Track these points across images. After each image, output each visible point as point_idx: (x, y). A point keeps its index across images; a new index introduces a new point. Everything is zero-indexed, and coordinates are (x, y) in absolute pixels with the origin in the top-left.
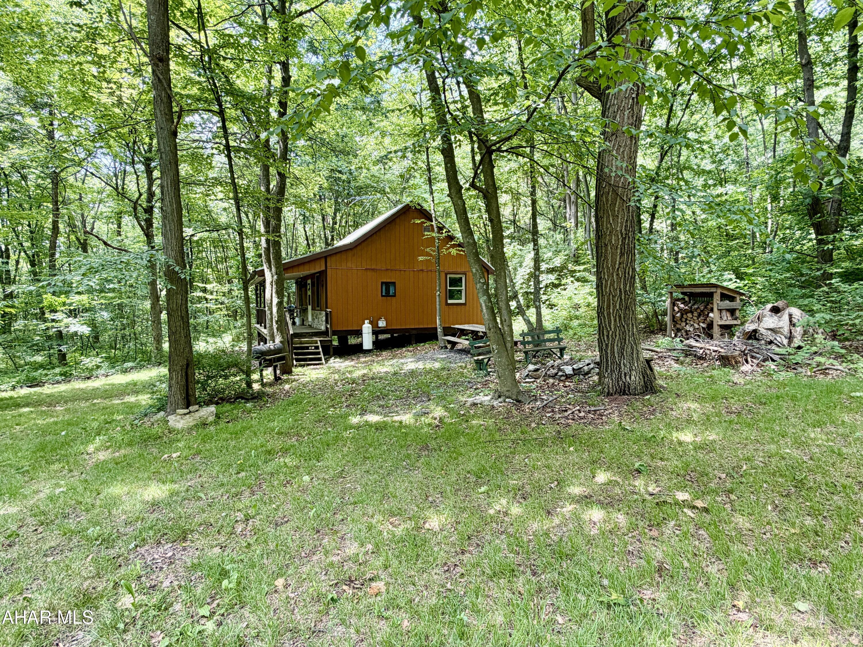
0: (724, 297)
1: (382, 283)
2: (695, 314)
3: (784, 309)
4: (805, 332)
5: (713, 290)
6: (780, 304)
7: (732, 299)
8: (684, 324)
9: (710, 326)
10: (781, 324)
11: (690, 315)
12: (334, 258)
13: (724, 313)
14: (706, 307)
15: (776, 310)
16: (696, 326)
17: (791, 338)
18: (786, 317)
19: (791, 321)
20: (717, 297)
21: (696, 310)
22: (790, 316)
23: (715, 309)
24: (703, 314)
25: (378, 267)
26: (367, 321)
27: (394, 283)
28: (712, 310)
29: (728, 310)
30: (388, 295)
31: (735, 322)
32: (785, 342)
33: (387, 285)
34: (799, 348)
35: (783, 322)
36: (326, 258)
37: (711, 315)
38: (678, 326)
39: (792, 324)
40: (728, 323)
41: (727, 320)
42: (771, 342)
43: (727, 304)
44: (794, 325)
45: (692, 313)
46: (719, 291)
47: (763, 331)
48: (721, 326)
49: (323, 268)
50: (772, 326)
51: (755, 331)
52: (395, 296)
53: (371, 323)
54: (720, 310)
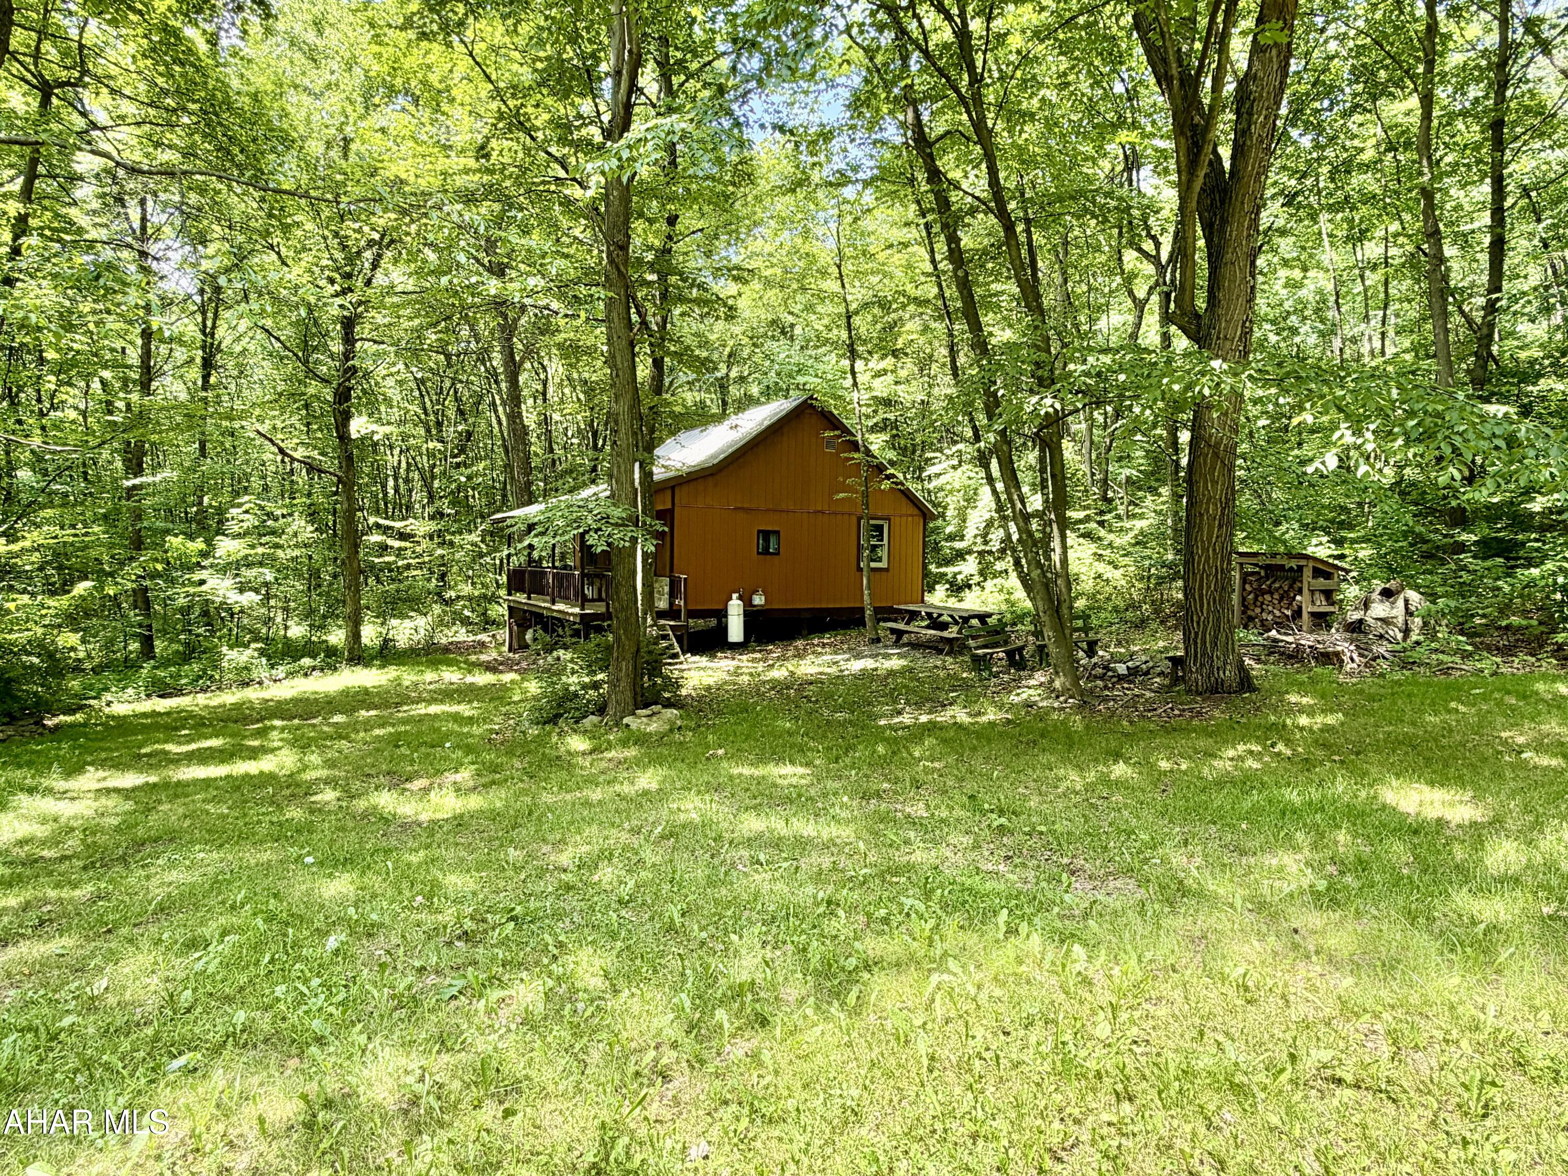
0: (1317, 573)
1: (759, 532)
2: (1276, 596)
3: (1398, 592)
4: (1425, 624)
5: (1303, 562)
6: (1392, 585)
7: (1328, 576)
8: (1258, 610)
9: (1298, 613)
10: (1394, 613)
11: (1268, 597)
12: (685, 488)
13: (1317, 595)
14: (1291, 586)
15: (1387, 594)
16: (1277, 613)
17: (1406, 632)
18: (1400, 603)
19: (1407, 608)
20: (1307, 573)
21: (1277, 590)
22: (1406, 601)
23: (1305, 590)
24: (1287, 597)
25: (754, 506)
26: (735, 596)
27: (777, 533)
28: (1300, 592)
29: (1322, 591)
30: (766, 552)
31: (1331, 609)
32: (1400, 636)
33: (766, 535)
34: (1418, 643)
35: (1399, 610)
36: (673, 488)
37: (1298, 598)
38: (1250, 613)
39: (1409, 613)
40: (1322, 609)
41: (1322, 606)
42: (1381, 637)
43: (1321, 582)
44: (1411, 614)
45: (1272, 594)
46: (1311, 564)
47: (1370, 621)
48: (1313, 614)
49: (669, 506)
50: (1382, 615)
51: (1361, 621)
52: (777, 553)
53: (740, 598)
54: (1312, 592)
